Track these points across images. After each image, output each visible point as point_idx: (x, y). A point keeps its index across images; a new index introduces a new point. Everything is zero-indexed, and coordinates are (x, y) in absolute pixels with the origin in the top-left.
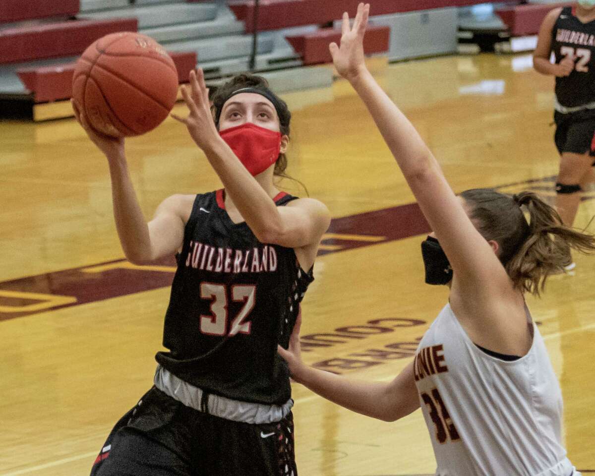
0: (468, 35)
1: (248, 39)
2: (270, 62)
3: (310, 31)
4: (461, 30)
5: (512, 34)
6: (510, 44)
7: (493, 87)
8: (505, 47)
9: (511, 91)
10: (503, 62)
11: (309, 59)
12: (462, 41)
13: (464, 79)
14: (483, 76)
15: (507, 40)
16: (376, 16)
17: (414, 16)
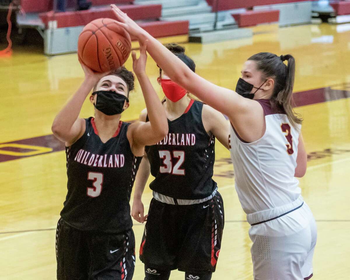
0: (316, 15)
1: (213, 15)
2: (224, 26)
3: (242, 11)
4: (313, 12)
5: (337, 14)
6: (336, 20)
7: (328, 39)
8: (333, 20)
9: (336, 41)
10: (333, 27)
11: (242, 24)
12: (314, 17)
13: (314, 35)
14: (322, 34)
15: (335, 17)
16: (274, 5)
17: (291, 5)
